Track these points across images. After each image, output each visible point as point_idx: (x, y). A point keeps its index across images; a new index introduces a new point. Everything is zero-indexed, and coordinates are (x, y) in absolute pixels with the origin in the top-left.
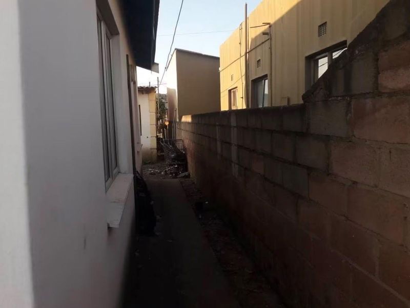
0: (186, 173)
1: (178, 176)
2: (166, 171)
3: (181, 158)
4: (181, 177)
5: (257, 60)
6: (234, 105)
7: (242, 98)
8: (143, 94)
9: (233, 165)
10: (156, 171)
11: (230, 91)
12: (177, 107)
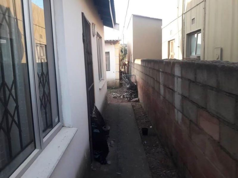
0: (137, 99)
1: (131, 101)
2: (124, 96)
3: (133, 88)
4: (133, 101)
5: (192, 19)
6: (172, 52)
7: (179, 47)
8: (111, 44)
9: (176, 111)
10: (118, 95)
11: (169, 42)
12: (132, 53)
